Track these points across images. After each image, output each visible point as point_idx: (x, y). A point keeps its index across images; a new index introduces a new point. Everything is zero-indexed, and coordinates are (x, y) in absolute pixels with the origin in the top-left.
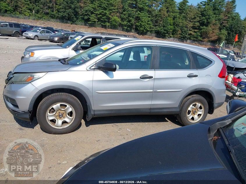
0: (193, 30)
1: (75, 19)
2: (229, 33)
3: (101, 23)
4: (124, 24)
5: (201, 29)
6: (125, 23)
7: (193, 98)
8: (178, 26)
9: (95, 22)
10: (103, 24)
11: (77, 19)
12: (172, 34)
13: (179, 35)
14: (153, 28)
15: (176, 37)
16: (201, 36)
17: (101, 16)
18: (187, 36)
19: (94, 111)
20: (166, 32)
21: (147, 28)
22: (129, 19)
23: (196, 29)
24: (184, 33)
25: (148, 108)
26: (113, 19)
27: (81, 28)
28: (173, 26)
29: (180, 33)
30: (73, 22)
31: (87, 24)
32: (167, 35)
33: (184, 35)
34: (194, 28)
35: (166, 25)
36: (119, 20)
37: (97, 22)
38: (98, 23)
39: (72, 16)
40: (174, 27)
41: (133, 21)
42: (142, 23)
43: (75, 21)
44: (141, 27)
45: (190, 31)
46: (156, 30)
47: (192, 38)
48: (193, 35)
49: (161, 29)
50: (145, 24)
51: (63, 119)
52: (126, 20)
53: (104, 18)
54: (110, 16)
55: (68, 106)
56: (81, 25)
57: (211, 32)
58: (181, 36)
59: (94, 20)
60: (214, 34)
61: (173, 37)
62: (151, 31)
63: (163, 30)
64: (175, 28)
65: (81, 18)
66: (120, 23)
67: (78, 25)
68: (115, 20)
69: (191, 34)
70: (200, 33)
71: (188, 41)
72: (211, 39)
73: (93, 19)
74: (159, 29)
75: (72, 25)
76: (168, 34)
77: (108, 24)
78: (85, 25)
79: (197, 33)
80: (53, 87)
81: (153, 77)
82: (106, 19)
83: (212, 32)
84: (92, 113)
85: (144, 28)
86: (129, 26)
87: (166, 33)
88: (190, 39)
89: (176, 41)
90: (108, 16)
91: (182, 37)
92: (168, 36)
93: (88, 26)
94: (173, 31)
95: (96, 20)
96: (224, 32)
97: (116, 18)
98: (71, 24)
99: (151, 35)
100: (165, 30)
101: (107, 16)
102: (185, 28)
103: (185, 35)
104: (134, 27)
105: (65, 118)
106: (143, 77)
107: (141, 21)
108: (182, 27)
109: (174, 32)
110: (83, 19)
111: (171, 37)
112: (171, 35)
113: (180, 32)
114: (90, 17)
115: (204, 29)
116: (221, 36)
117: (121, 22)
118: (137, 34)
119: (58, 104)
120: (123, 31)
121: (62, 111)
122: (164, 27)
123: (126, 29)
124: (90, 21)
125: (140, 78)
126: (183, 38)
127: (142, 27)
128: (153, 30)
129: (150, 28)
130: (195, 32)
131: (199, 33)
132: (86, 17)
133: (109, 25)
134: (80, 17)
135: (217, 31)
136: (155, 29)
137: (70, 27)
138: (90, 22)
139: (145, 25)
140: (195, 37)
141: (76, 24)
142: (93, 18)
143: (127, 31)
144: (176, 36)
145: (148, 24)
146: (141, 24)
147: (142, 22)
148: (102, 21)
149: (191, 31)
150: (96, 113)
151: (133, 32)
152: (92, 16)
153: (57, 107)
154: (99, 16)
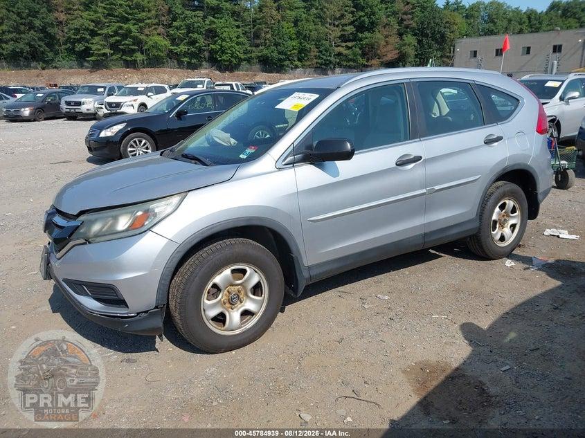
0: (344, 44)
1: (51, 54)
2: (419, 42)
3: (123, 57)
4: (182, 50)
5: (361, 40)
6: (183, 48)
7: (499, 191)
8: (309, 40)
9: (104, 54)
10: (128, 58)
11: (57, 53)
12: (299, 60)
13: (315, 61)
14: (252, 52)
15: (309, 66)
16: (363, 55)
17: (118, 38)
18: (332, 59)
19: (309, 268)
20: (283, 57)
21: (238, 53)
22: (191, 37)
23: (350, 41)
24: (324, 55)
25: (419, 235)
26: (150, 43)
27: (70, 75)
28: (296, 41)
29: (315, 56)
30: (47, 63)
31: (86, 64)
32: (287, 63)
33: (325, 58)
34: (344, 38)
35: (280, 41)
36: (166, 43)
37: (112, 55)
38: (115, 57)
39: (42, 49)
40: (301, 44)
41: (202, 41)
42: (224, 43)
43: (52, 60)
44: (223, 52)
45: (337, 46)
46: (260, 54)
47: (345, 63)
48: (346, 56)
49: (272, 52)
50: (233, 44)
51: (240, 308)
52: (185, 41)
53: (127, 42)
54: (143, 37)
55: (249, 271)
56: (71, 68)
57: (383, 43)
58: (319, 61)
59: (102, 52)
60: (390, 47)
61: (303, 66)
62: (249, 60)
63: (275, 55)
64: (303, 45)
65: (66, 49)
66: (171, 51)
67: (63, 70)
68: (156, 46)
69: (339, 54)
70: (360, 49)
71: (338, 70)
72: (385, 59)
73: (100, 50)
74: (265, 52)
75: (46, 71)
76: (289, 60)
77: (139, 57)
78: (82, 66)
79: (354, 48)
80: (211, 228)
81: (421, 157)
82: (134, 44)
83: (385, 44)
84: (306, 275)
85: (232, 54)
86: (193, 55)
87: (284, 60)
88: (340, 65)
89: (309, 74)
90: (137, 37)
91: (321, 64)
92: (291, 66)
93: (87, 68)
94: (300, 52)
95: (108, 51)
96: (410, 39)
97: (157, 39)
98: (43, 69)
99: (251, 69)
100: (280, 53)
101: (134, 38)
102: (324, 42)
103: (329, 58)
104: (206, 54)
105: (246, 302)
106: (402, 162)
107: (221, 38)
108: (319, 40)
109: (302, 55)
110: (71, 51)
111: (297, 67)
112: (299, 64)
113: (314, 52)
114: (90, 45)
115: (366, 38)
116: (406, 49)
117: (172, 47)
118: (217, 72)
119: (227, 272)
120: (180, 68)
121: (237, 288)
122: (276, 45)
123: (188, 63)
124: (92, 55)
125: (397, 165)
126: (325, 65)
127: (227, 53)
128: (253, 55)
129: (246, 52)
130: (348, 48)
131: (357, 49)
132: (79, 47)
133: (143, 60)
134: (63, 47)
135: (394, 40)
136: (256, 53)
137: (42, 78)
138: (93, 58)
139: (232, 47)
140: (351, 60)
141: (56, 67)
142: (99, 47)
143: (192, 67)
144: (309, 63)
145: (238, 44)
146: (221, 46)
147: (224, 40)
148: (124, 52)
149: (339, 46)
150: (313, 273)
151: (206, 68)
152: (94, 41)
153: (226, 279)
154: (113, 40)
